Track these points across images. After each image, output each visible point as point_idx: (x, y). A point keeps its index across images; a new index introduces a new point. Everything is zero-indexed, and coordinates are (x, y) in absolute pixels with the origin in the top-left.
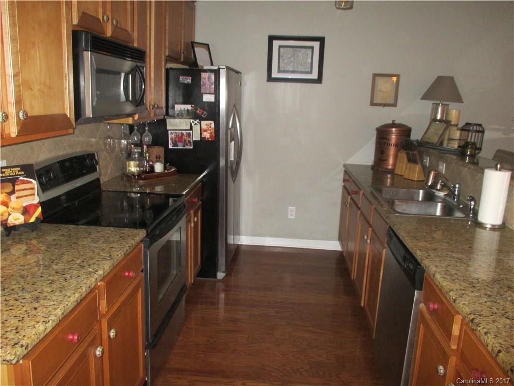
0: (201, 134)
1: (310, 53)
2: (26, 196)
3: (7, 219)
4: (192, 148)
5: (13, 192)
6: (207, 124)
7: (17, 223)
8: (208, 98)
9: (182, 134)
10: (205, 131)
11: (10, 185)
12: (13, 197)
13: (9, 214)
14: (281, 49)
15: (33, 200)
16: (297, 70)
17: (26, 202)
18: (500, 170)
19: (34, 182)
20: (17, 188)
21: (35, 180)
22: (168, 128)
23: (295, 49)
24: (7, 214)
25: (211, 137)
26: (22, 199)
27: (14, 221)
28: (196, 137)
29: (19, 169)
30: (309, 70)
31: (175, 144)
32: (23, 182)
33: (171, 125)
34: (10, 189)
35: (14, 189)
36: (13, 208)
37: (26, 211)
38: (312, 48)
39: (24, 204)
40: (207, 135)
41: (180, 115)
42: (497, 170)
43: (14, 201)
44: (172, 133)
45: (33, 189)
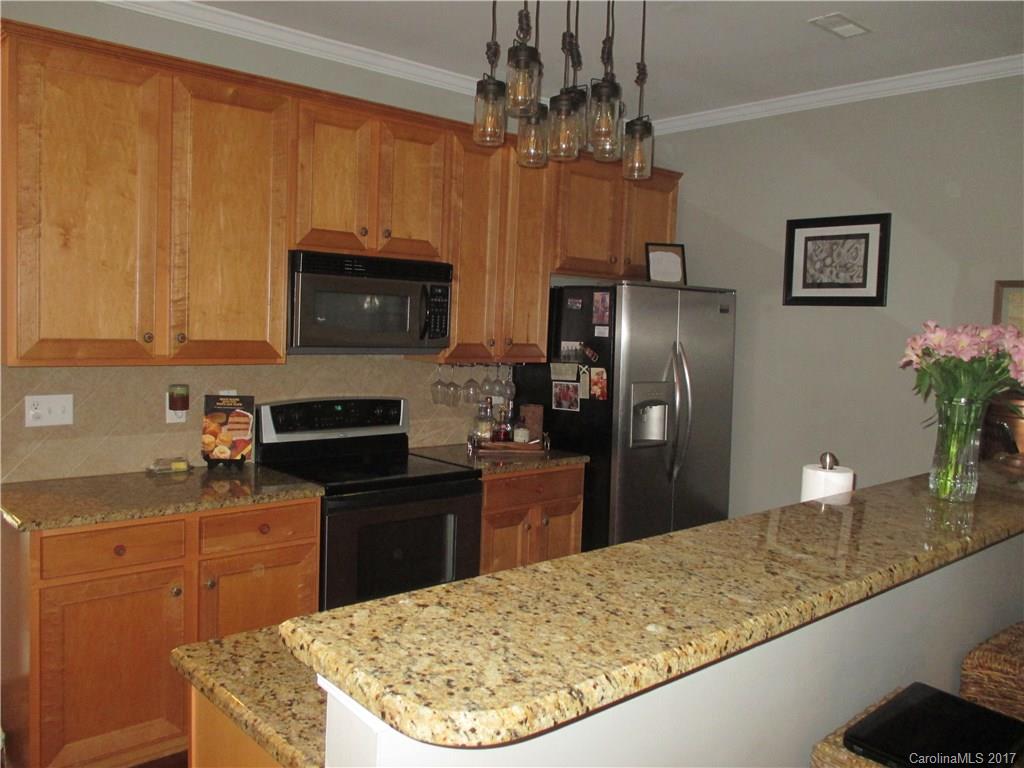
0: (590, 389)
1: (863, 246)
2: (239, 430)
3: (212, 451)
4: (578, 410)
5: (225, 423)
6: (597, 374)
7: (222, 456)
8: (601, 332)
9: (568, 387)
10: (596, 384)
11: (225, 416)
12: (224, 429)
13: (216, 446)
14: (810, 243)
15: (245, 435)
16: (837, 281)
17: (237, 436)
18: (831, 468)
19: (250, 416)
20: (230, 419)
21: (252, 413)
22: (553, 377)
23: (834, 241)
24: (213, 445)
25: (602, 394)
26: (234, 433)
27: (219, 454)
28: (583, 394)
29: (238, 400)
30: (861, 280)
31: (559, 404)
32: (239, 415)
33: (556, 374)
34: (223, 420)
35: (227, 419)
36: (222, 441)
37: (234, 446)
38: (866, 236)
39: (234, 439)
40: (597, 390)
41: (567, 359)
42: (824, 468)
43: (224, 432)
44: (556, 386)
45: (248, 423)
